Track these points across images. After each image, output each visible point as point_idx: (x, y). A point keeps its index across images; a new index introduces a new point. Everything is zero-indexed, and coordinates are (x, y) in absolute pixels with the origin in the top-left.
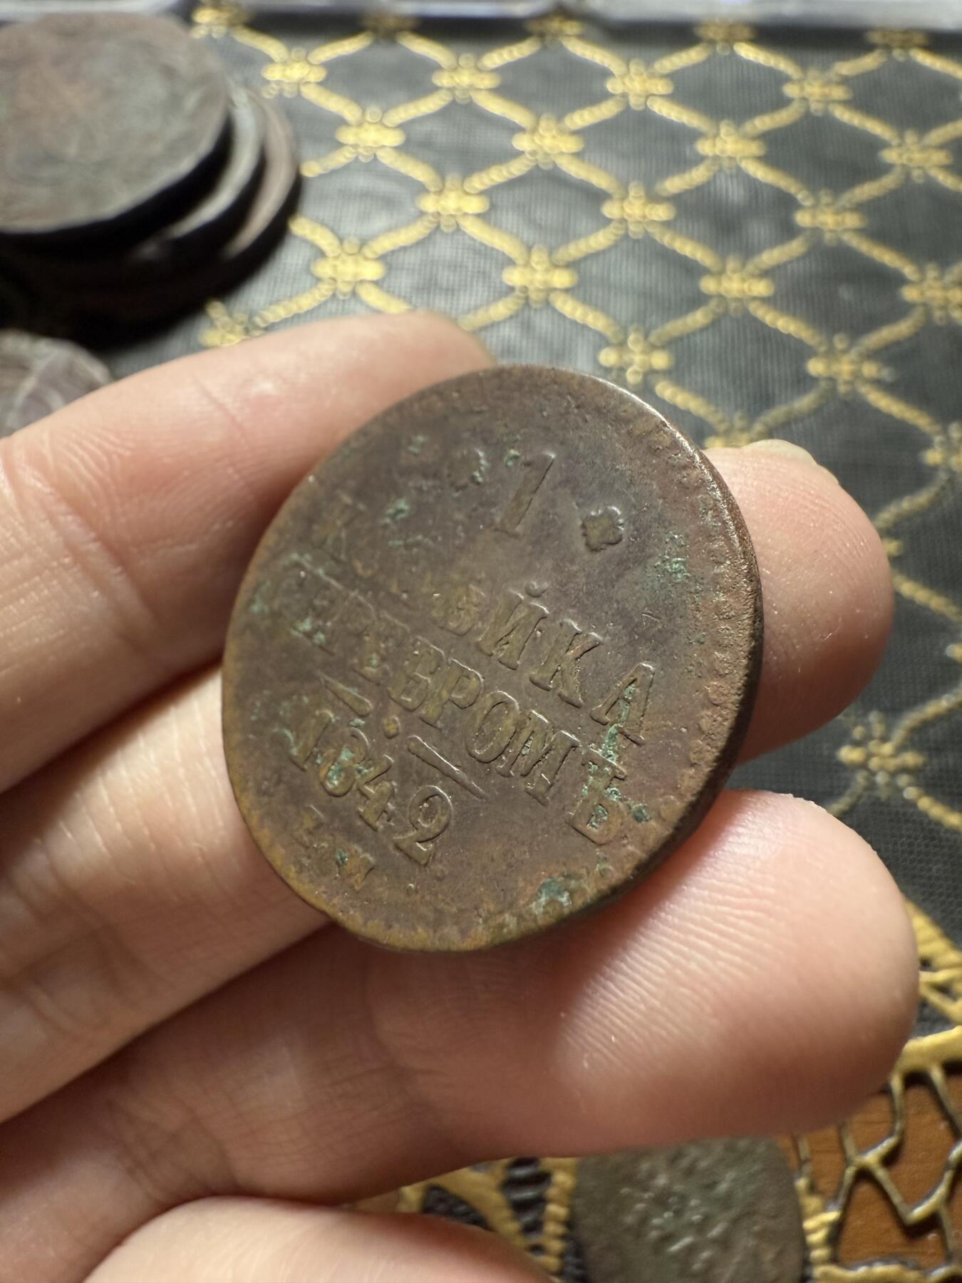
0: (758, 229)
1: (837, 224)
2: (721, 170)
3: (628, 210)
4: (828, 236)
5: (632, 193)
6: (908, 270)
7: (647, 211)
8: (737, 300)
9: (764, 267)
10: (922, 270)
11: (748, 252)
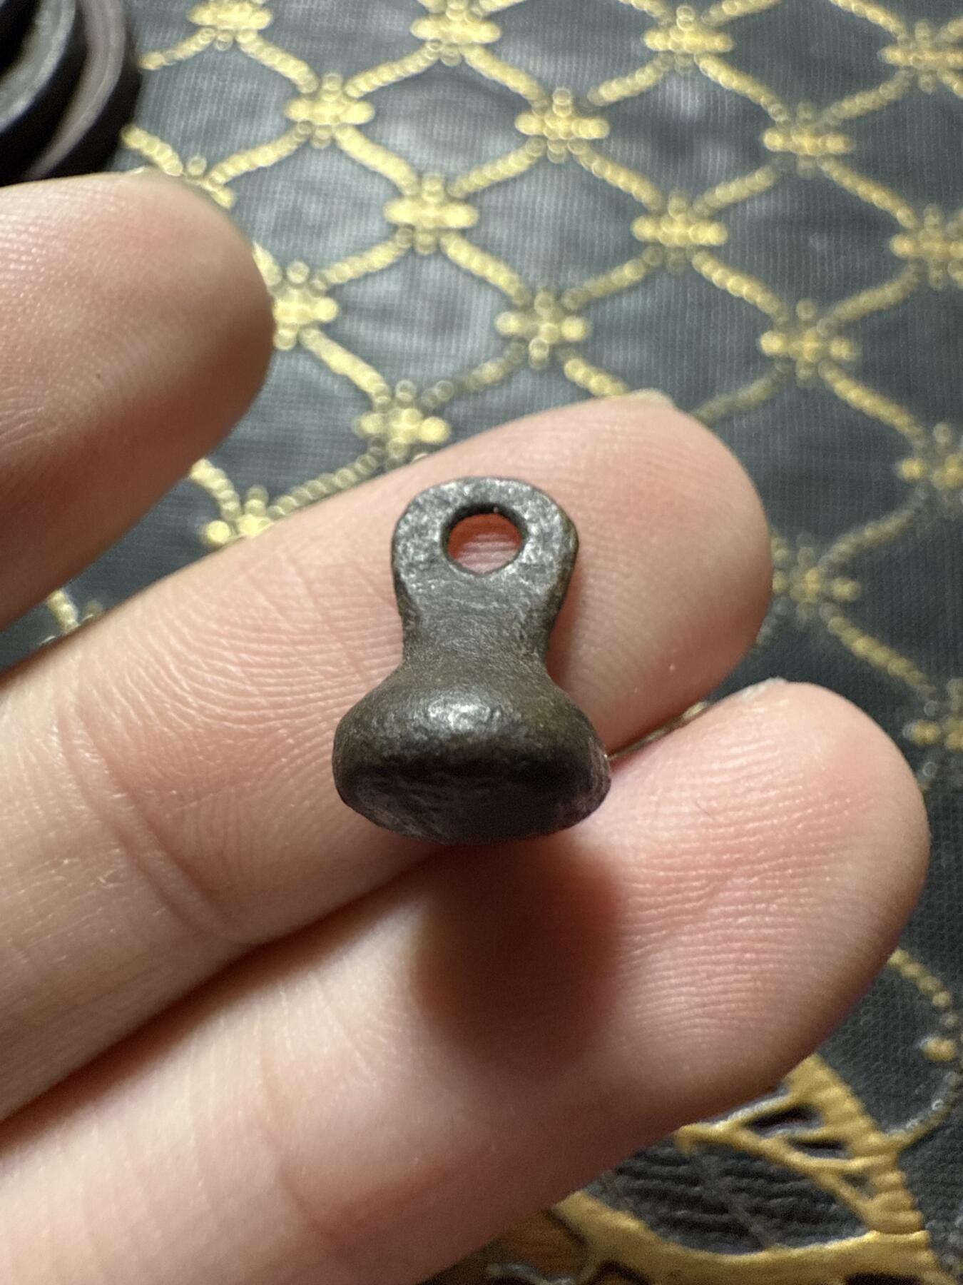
0: (715, 156)
1: (816, 147)
2: (673, 72)
3: (548, 123)
4: (802, 165)
5: (557, 101)
6: (902, 214)
7: (573, 128)
8: (679, 249)
9: (717, 205)
10: (919, 216)
11: (697, 185)
